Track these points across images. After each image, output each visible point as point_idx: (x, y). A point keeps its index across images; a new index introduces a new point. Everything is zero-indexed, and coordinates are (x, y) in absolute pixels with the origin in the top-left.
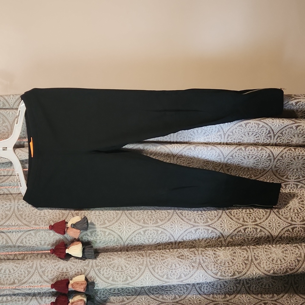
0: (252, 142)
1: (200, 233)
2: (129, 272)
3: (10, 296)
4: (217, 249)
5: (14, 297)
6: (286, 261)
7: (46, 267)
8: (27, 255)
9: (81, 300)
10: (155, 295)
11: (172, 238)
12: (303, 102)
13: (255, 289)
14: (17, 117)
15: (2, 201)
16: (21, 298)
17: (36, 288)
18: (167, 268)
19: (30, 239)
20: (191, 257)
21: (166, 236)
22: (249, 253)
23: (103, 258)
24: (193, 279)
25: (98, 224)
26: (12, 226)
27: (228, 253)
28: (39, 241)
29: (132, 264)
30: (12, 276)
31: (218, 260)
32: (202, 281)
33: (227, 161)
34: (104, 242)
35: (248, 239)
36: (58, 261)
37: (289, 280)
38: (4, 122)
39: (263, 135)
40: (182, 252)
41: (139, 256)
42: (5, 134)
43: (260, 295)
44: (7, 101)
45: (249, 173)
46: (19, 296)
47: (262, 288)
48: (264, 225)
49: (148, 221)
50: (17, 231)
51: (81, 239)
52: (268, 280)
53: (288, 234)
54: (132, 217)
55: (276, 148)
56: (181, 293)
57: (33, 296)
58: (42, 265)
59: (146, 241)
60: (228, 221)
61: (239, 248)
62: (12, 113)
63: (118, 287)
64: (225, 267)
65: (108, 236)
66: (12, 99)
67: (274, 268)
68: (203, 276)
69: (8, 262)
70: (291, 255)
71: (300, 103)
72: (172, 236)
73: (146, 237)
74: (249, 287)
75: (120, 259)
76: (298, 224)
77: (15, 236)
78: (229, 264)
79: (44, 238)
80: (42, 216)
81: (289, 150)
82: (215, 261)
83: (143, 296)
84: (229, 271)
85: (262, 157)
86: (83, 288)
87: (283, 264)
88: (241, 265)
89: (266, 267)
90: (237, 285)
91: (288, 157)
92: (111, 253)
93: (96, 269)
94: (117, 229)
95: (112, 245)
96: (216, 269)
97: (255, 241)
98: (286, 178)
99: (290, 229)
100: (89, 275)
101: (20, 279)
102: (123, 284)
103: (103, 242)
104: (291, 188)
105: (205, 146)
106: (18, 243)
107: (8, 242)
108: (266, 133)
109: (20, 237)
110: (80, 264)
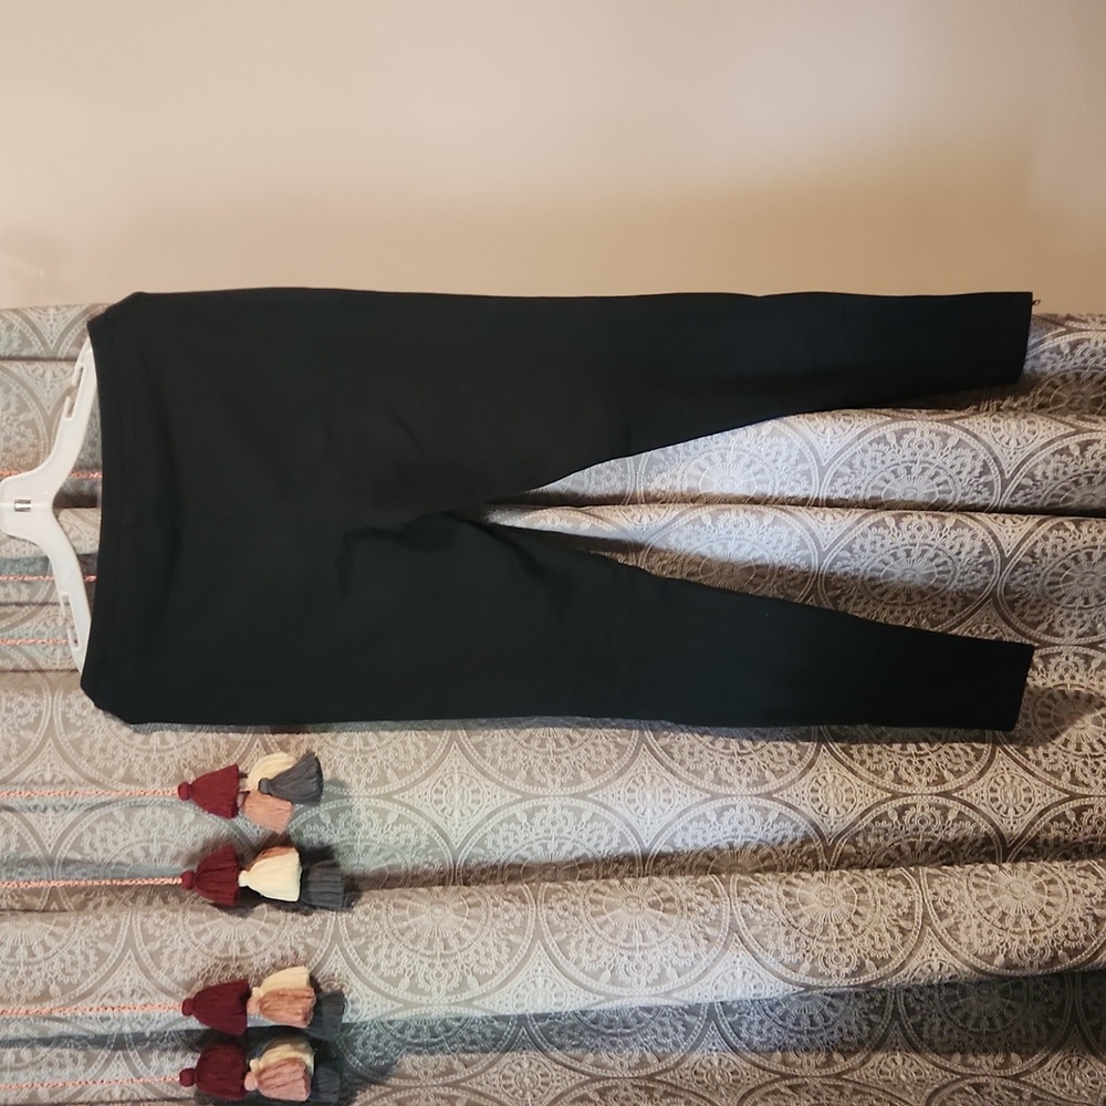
0: (920, 498)
1: (735, 824)
2: (473, 958)
3: (29, 1047)
4: (796, 877)
5: (43, 1051)
6: (1052, 921)
7: (165, 937)
8: (95, 895)
9: (294, 1061)
10: (570, 1052)
11: (631, 838)
12: (1097, 342)
13: (941, 1034)
14: (71, 391)
15: (6, 691)
16: (71, 1056)
17: (126, 1013)
18: (611, 944)
19: (109, 834)
20: (700, 904)
21: (611, 830)
22: (916, 894)
23: (378, 907)
24: (709, 986)
25: (359, 781)
26: (44, 783)
27: (839, 893)
28: (141, 842)
29: (482, 930)
30: (40, 970)
31: (801, 915)
32: (744, 992)
33: (830, 567)
34: (381, 850)
35: (912, 845)
36: (212, 918)
37: (1063, 1001)
38: (23, 407)
39: (963, 476)
40: (669, 888)
41: (510, 901)
42: (24, 451)
43: (957, 1057)
44: (34, 328)
45: (909, 612)
46: (65, 1047)
47: (966, 1029)
48: (974, 795)
49: (543, 774)
50: (63, 806)
51: (295, 839)
52: (988, 1002)
53: (1061, 830)
54: (484, 758)
55: (1008, 522)
56: (665, 1045)
57: (115, 1049)
58: (151, 931)
59: (534, 849)
60: (841, 780)
61: (877, 876)
62: (55, 376)
63: (430, 1014)
64: (827, 942)
65: (395, 828)
66: (55, 320)
67: (1007, 946)
68: (744, 973)
69: (24, 919)
70: (1071, 900)
71: (1086, 344)
72: (633, 831)
73: (537, 834)
74: (917, 1027)
75: (438, 911)
76: (1099, 796)
77: (54, 823)
78: (841, 932)
79: (162, 832)
80: (152, 750)
81: (1058, 527)
82: (791, 919)
83: (524, 1056)
84: (843, 956)
85: (959, 553)
86: (300, 1011)
87: (1040, 931)
88: (887, 935)
89: (977, 943)
90: (871, 1017)
91: (1055, 556)
92: (407, 892)
93: (350, 946)
94: (428, 803)
95: (409, 861)
96: (793, 949)
97: (940, 853)
98: (1047, 632)
99: (1068, 813)
100: (326, 970)
101: (70, 983)
102: (450, 1004)
103: (375, 848)
104: (1066, 670)
105: (753, 512)
106: (65, 848)
107: (26, 844)
108: (973, 469)
109: (72, 825)
110: (291, 927)
